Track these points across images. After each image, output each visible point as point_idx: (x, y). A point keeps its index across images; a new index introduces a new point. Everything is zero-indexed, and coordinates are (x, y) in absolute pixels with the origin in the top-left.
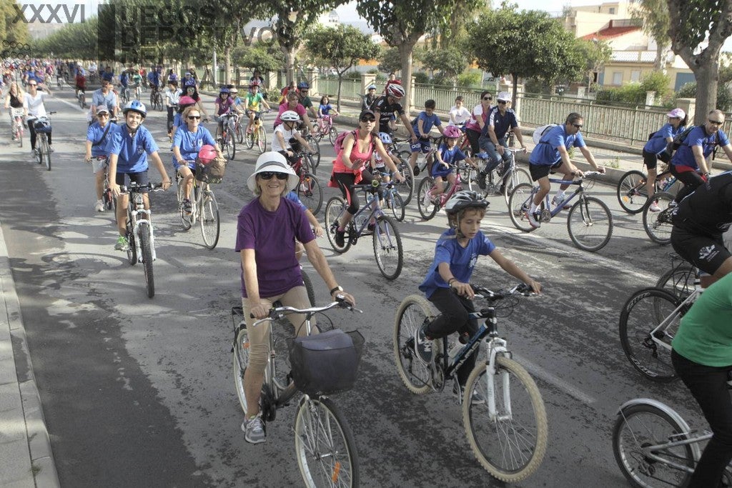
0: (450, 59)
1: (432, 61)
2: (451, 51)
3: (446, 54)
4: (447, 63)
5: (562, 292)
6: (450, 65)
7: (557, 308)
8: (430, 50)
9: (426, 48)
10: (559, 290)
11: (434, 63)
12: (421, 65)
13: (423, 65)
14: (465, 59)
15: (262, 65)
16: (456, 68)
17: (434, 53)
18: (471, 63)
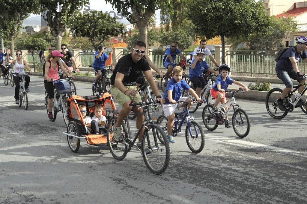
0: (179, 38)
1: (166, 40)
2: (180, 32)
3: (176, 35)
4: (178, 41)
5: (262, 174)
6: (179, 42)
7: (258, 183)
8: (165, 32)
9: (162, 32)
10: (260, 172)
11: (168, 41)
12: (159, 44)
13: (161, 44)
14: (191, 37)
15: (38, 46)
16: (184, 44)
17: (167, 34)
18: (195, 40)
